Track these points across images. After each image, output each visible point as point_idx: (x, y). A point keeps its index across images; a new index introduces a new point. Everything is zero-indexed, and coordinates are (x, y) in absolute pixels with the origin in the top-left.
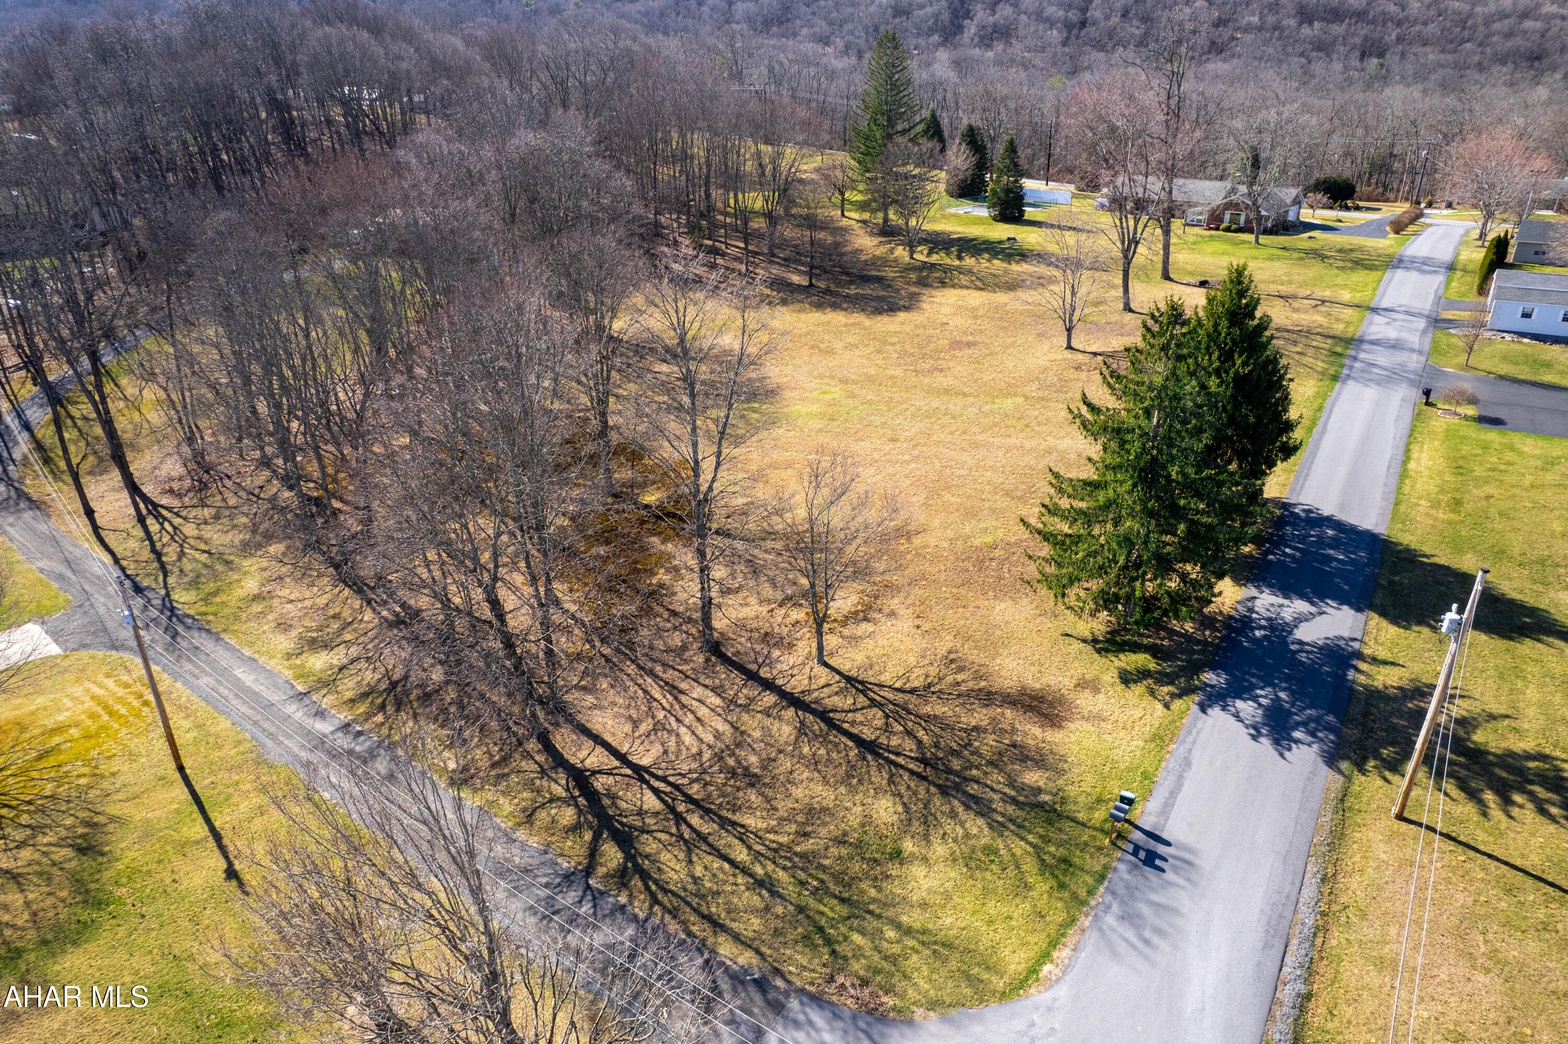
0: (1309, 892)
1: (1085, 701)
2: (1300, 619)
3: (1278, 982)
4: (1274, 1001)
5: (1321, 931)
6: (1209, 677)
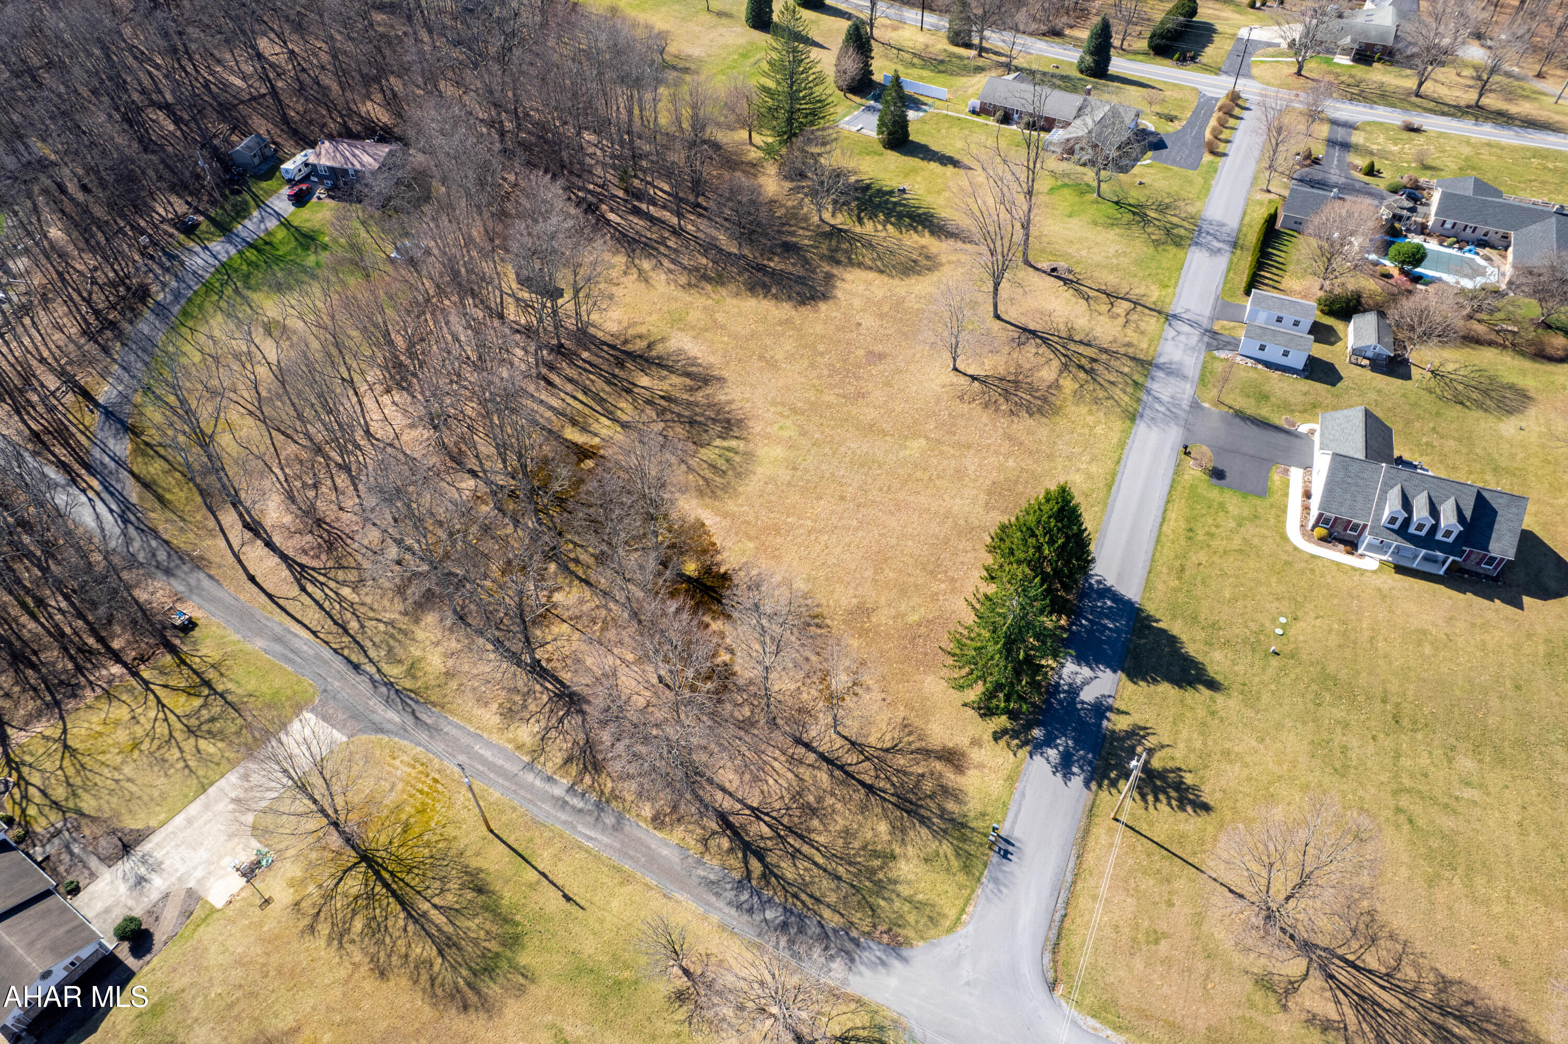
0: (1071, 865)
1: (976, 755)
2: (1086, 683)
3: (1055, 911)
4: (1052, 921)
5: (1074, 883)
6: (1037, 733)
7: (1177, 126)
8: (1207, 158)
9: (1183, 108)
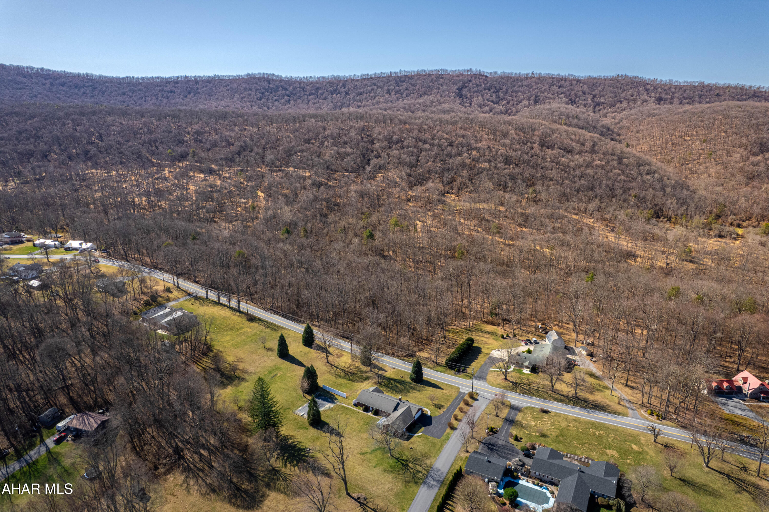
7: (441, 411)
8: (448, 430)
9: (448, 400)
